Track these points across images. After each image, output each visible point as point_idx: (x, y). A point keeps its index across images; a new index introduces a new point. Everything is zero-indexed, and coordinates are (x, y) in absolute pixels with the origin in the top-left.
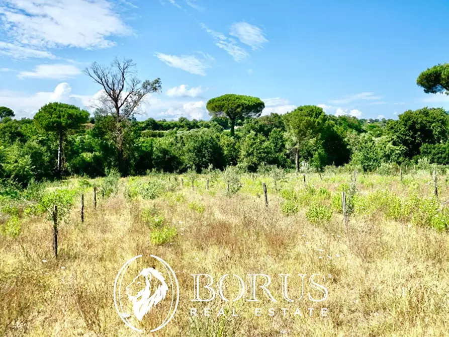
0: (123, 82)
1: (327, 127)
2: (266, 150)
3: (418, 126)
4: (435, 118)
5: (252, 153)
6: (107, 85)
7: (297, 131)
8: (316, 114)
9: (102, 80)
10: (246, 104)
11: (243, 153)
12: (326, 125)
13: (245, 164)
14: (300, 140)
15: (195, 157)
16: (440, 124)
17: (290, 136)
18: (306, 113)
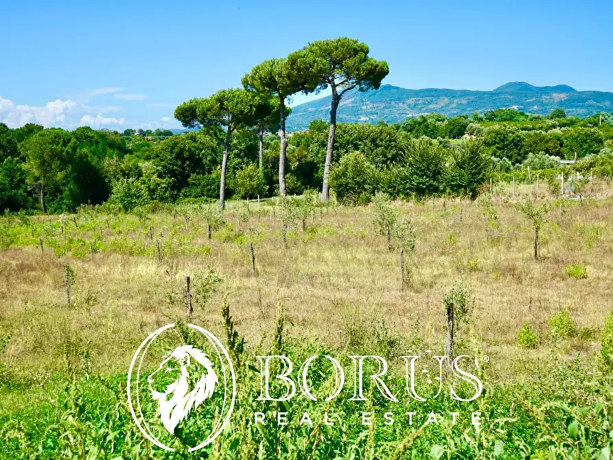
1: (78, 158)
3: (186, 154)
4: (204, 144)
8: (64, 141)
12: (78, 155)
14: (45, 172)
16: (210, 152)
18: (50, 140)
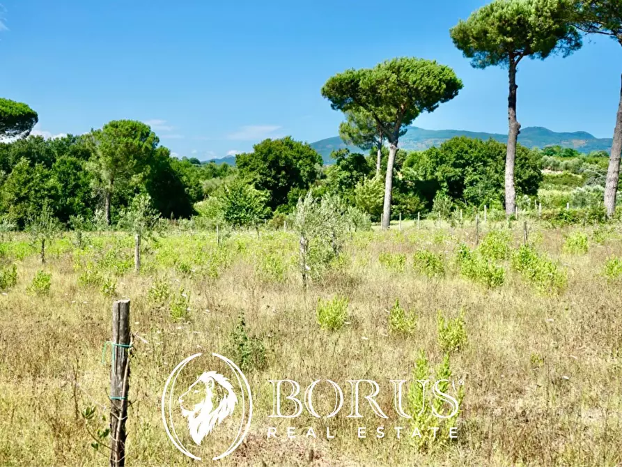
1: (159, 157)
2: (53, 192)
3: (282, 163)
4: (302, 153)
5: (26, 198)
7: (109, 158)
8: (142, 134)
10: (5, 113)
11: (8, 196)
12: (158, 153)
13: (11, 216)
14: (113, 176)
16: (308, 161)
17: (97, 170)
18: (125, 132)
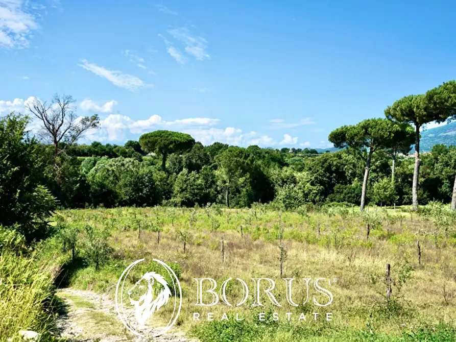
0: (63, 118)
1: (254, 168)
2: (199, 187)
3: (333, 169)
4: (347, 161)
5: (186, 189)
6: (46, 119)
7: (227, 169)
9: (42, 115)
10: (178, 141)
11: (176, 188)
12: (254, 166)
13: (178, 199)
14: (230, 178)
15: (132, 191)
16: (351, 167)
17: (221, 173)
18: (236, 154)
